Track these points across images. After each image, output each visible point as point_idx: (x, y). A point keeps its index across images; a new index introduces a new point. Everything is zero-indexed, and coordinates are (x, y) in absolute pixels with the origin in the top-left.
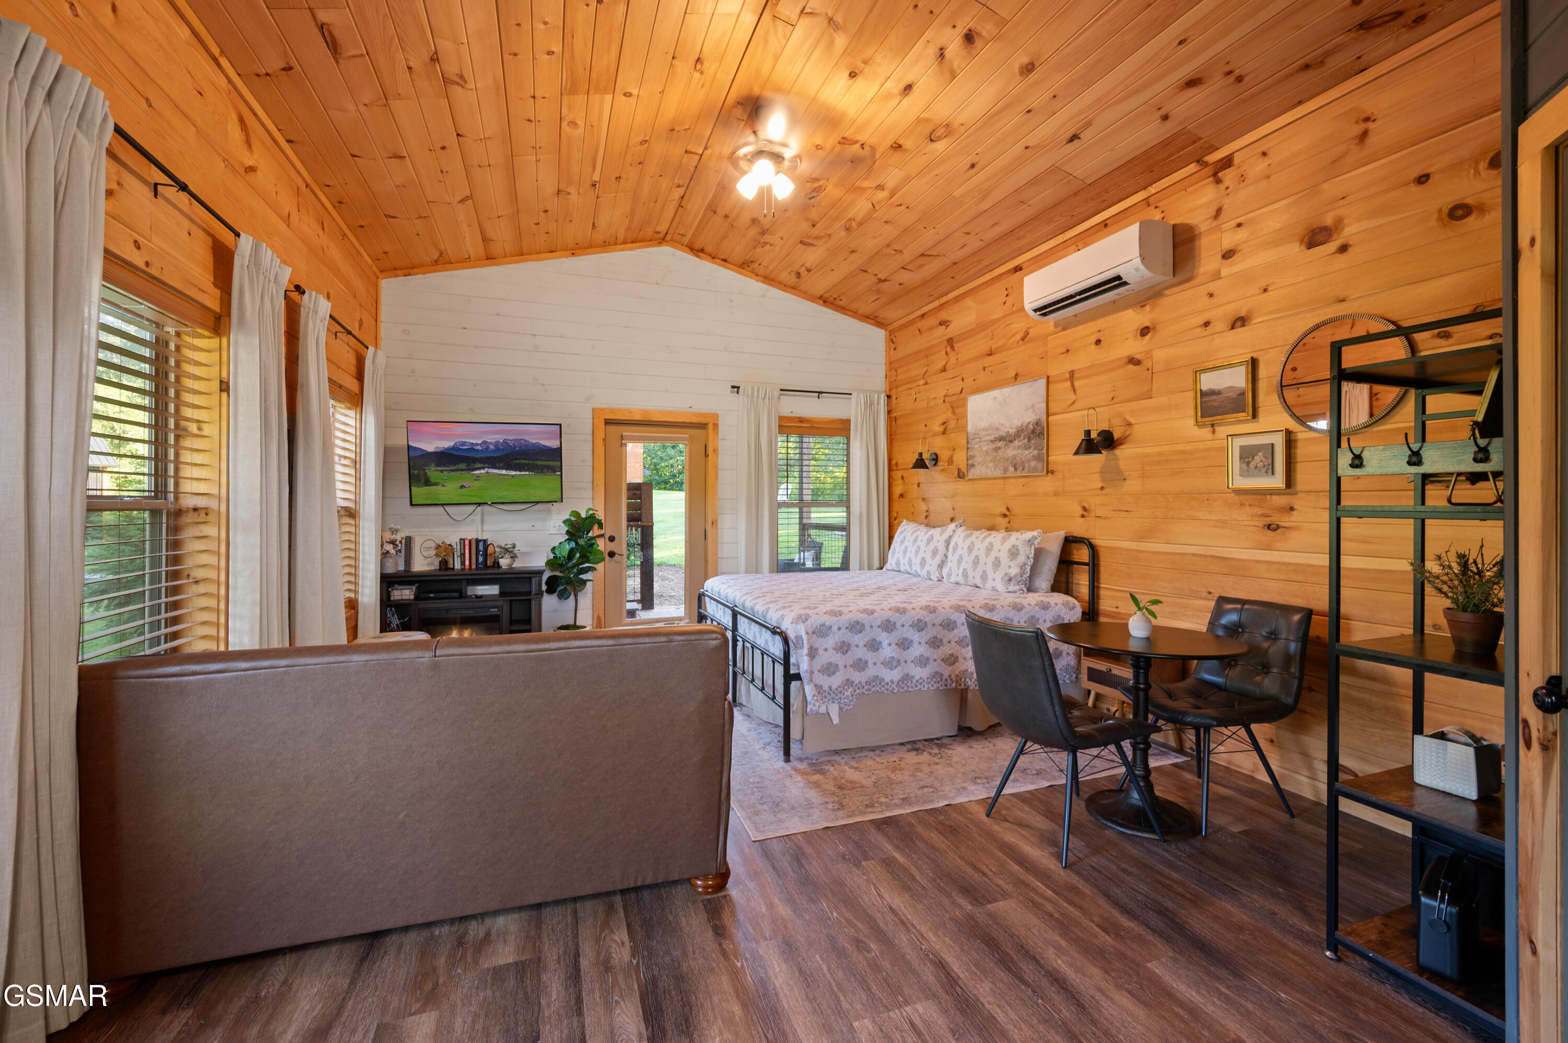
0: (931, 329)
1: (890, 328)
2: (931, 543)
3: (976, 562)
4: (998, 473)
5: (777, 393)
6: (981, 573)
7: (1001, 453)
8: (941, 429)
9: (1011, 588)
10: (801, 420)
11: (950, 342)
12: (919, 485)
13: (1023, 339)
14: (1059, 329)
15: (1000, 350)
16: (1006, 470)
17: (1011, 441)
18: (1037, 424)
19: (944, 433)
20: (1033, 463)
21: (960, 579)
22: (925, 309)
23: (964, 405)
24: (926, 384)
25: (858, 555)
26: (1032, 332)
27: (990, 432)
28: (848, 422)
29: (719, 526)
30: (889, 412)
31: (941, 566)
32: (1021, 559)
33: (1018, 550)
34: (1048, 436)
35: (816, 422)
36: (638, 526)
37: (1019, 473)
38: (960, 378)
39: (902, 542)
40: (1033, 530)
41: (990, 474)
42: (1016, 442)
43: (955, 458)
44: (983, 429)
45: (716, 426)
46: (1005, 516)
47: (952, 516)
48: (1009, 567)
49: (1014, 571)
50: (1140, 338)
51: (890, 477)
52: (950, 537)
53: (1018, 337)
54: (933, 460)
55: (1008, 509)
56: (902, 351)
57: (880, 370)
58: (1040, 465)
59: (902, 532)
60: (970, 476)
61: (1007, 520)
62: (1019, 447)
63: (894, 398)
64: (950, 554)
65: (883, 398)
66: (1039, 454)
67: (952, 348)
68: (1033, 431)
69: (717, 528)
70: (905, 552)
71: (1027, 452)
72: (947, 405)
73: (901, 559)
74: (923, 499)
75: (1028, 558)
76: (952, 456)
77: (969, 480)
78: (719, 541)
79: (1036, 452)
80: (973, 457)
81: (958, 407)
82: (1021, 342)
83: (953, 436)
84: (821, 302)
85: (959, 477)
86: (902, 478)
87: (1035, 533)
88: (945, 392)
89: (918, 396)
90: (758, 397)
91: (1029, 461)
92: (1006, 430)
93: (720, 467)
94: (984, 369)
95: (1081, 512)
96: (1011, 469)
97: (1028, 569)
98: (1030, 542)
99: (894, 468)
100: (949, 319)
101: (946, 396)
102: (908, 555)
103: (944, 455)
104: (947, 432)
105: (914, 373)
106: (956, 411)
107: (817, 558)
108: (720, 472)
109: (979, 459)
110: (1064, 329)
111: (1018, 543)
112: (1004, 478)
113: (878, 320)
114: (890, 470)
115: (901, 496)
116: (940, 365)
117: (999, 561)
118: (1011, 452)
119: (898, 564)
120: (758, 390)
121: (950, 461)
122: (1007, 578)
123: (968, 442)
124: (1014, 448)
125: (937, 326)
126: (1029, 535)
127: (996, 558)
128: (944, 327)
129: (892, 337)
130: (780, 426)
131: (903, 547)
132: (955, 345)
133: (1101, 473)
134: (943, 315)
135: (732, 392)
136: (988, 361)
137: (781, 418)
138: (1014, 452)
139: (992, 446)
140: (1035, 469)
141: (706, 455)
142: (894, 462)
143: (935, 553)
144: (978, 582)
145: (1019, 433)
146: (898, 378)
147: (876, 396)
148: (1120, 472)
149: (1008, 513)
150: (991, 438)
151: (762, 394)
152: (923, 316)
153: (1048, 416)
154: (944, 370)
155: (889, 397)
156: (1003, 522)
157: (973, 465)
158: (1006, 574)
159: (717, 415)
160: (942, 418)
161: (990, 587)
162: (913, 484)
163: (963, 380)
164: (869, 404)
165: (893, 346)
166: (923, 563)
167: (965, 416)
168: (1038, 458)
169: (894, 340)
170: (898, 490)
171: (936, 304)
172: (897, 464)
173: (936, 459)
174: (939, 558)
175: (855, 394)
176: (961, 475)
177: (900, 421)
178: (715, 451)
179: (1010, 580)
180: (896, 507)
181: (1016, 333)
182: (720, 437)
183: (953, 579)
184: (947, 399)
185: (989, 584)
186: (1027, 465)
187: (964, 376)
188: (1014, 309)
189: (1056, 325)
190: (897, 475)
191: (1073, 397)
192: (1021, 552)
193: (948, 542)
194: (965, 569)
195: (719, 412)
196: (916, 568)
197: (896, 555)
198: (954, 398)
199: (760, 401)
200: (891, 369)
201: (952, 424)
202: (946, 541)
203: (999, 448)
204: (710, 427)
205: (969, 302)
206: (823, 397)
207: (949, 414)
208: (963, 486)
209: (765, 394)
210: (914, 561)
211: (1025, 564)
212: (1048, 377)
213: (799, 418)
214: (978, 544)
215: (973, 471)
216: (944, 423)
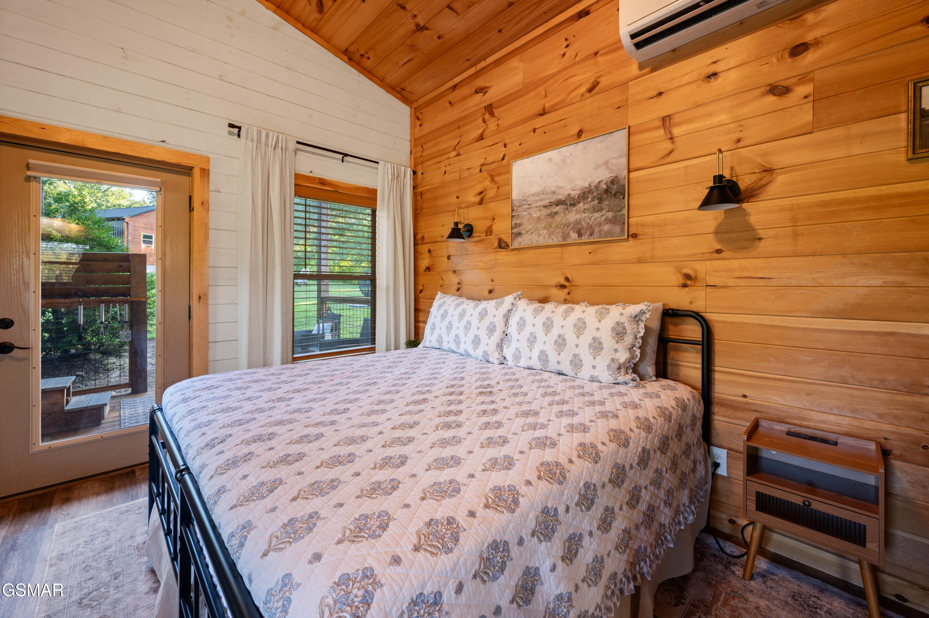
0: (465, 98)
1: (416, 105)
2: (486, 318)
3: (560, 343)
4: (555, 240)
5: (292, 145)
6: (570, 357)
7: (558, 219)
8: (478, 199)
9: (621, 379)
10: (322, 182)
11: (490, 109)
12: (449, 257)
13: (590, 90)
14: (646, 71)
15: (554, 108)
16: (565, 236)
17: (574, 205)
18: (613, 182)
19: (481, 203)
20: (606, 228)
21: (535, 363)
22: (457, 80)
23: (508, 171)
24: (458, 155)
25: (385, 329)
26: (604, 82)
27: (543, 197)
28: (374, 192)
29: (210, 301)
30: (414, 188)
31: (500, 346)
32: (629, 339)
33: (624, 329)
34: (629, 195)
35: (340, 187)
36: (125, 302)
37: (585, 239)
38: (502, 144)
39: (444, 316)
40: (638, 303)
41: (542, 241)
42: (581, 205)
43: (495, 228)
44: (534, 195)
45: (205, 172)
46: (563, 287)
47: (490, 288)
48: (616, 350)
49: (623, 356)
50: (789, 60)
51: (415, 251)
52: (509, 311)
53: (583, 89)
54: (468, 231)
55: (567, 279)
56: (428, 127)
57: (405, 146)
58: (617, 229)
59: (440, 306)
60: (516, 245)
61: (566, 291)
62: (584, 211)
63: (419, 173)
64: (513, 329)
65: (409, 172)
66: (615, 217)
67: (492, 114)
68: (607, 191)
69: (206, 304)
70: (449, 327)
71: (597, 215)
72: (485, 174)
73: (444, 336)
74: (454, 272)
75: (636, 338)
76: (491, 226)
77: (513, 250)
78: (211, 320)
79: (610, 215)
80: (520, 225)
81: (499, 175)
82: (588, 95)
83: (492, 205)
84: (346, 58)
85: (500, 246)
86: (429, 251)
87: (641, 307)
88: (482, 161)
89: (448, 168)
90: (266, 145)
91: (600, 224)
92: (567, 193)
93: (212, 225)
94: (534, 130)
95: (682, 281)
96: (574, 235)
97: (638, 352)
98: (636, 318)
99: (420, 242)
100: (488, 85)
101: (483, 165)
102: (454, 332)
103: (480, 226)
104: (485, 202)
105: (442, 146)
106: (497, 179)
107: (336, 329)
108: (211, 232)
109: (527, 226)
110: (653, 70)
111: (623, 319)
112: (562, 246)
113: (405, 93)
114: (415, 244)
115: (428, 269)
116: (476, 134)
117: (600, 343)
118: (573, 216)
119: (440, 340)
120: (267, 136)
121: (489, 231)
122: (616, 366)
123: (513, 210)
124: (578, 212)
125: (472, 95)
126: (634, 309)
127: (594, 339)
128: (481, 95)
129: (417, 114)
130: (295, 185)
131: (446, 322)
132: (495, 111)
133: (716, 233)
134: (479, 83)
135: (230, 133)
136: (539, 122)
137: (297, 176)
138: (578, 216)
139: (546, 212)
140: (610, 233)
141: (191, 209)
142: (419, 236)
143: (491, 330)
144: (566, 367)
145: (584, 195)
146: (425, 153)
147: (403, 168)
148: (751, 229)
149: (567, 284)
150: (546, 202)
151: (272, 142)
152: (454, 87)
153: (629, 172)
154: (481, 138)
155: (414, 172)
156: (562, 294)
157: (519, 234)
158: (613, 360)
159: (208, 159)
160: (479, 188)
161: (588, 377)
162: (442, 257)
163: (505, 146)
164: (396, 177)
165: (418, 123)
166: (476, 341)
167: (509, 183)
168: (613, 221)
169: (420, 116)
170: (424, 263)
171: (472, 71)
172: (423, 238)
173: (470, 230)
174: (497, 336)
175: (381, 163)
176: (502, 245)
177: (425, 196)
178: (205, 204)
179: (619, 368)
180: (422, 280)
181: (580, 86)
182: (212, 187)
183: (523, 363)
184: (484, 168)
185: (586, 373)
186: (596, 230)
187: (507, 141)
188: (577, 59)
189: (641, 67)
190: (424, 248)
191: (668, 145)
192: (628, 331)
193: (507, 318)
194: (542, 352)
195: (210, 156)
196: (466, 345)
197: (437, 331)
198: (493, 166)
199: (271, 149)
200: (416, 146)
201: (491, 193)
202: (504, 315)
203: (556, 213)
204: (197, 173)
205: (514, 63)
206: (348, 162)
207: (487, 183)
208: (503, 256)
209: (277, 143)
210: (463, 338)
211: (634, 346)
212: (629, 127)
213: (320, 179)
214: (558, 320)
215: (519, 240)
216: (481, 193)
